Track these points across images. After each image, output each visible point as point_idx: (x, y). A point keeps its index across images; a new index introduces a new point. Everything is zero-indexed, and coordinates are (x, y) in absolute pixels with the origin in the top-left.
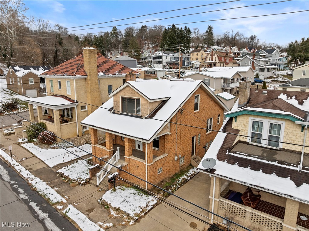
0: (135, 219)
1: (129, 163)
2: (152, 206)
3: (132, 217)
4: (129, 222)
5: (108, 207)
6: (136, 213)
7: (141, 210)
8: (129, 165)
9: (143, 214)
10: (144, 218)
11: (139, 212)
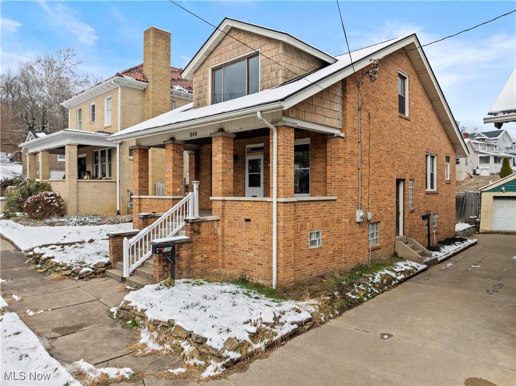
0: (228, 357)
1: (223, 216)
2: (295, 326)
3: (216, 350)
4: (203, 369)
5: (135, 324)
6: (233, 337)
7: (253, 330)
8: (223, 221)
9: (260, 345)
10: (264, 360)
11: (245, 337)
